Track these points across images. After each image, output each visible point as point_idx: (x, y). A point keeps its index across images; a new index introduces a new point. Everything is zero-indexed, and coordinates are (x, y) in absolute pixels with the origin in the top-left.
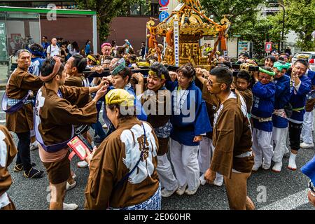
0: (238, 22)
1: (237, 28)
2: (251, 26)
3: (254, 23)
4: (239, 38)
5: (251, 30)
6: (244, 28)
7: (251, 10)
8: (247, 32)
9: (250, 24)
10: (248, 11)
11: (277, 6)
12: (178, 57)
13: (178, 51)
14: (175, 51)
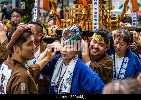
12: (97, 20)
13: (97, 13)
14: (94, 13)
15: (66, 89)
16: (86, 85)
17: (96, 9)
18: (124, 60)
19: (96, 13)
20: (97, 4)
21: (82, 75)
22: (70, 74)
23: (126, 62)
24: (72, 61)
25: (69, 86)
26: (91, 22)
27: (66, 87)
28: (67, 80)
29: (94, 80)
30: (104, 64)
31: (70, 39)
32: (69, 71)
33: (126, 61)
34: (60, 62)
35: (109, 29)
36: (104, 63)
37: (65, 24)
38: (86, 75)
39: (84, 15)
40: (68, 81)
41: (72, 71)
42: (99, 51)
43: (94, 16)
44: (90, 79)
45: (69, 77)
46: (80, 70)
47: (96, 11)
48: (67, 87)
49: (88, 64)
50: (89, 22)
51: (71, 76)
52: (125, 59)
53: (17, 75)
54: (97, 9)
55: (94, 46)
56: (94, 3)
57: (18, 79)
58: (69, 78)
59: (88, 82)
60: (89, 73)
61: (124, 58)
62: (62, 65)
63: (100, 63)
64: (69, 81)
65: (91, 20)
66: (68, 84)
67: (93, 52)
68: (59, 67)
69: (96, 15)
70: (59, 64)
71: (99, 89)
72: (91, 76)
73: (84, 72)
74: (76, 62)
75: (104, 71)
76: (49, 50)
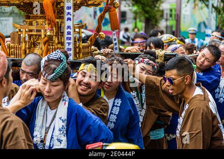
12: (72, 44)
13: (72, 33)
14: (66, 33)
15: (61, 143)
16: (86, 135)
17: (69, 27)
18: (114, 103)
19: (69, 33)
20: (71, 20)
21: (80, 121)
22: (63, 122)
23: (118, 105)
24: (61, 103)
25: (64, 139)
26: (54, 47)
27: (60, 141)
28: (60, 130)
29: (96, 127)
30: (99, 109)
31: (54, 74)
32: (60, 118)
33: (118, 103)
34: (42, 107)
35: (79, 56)
36: (99, 107)
37: (13, 50)
38: (85, 121)
39: (49, 36)
40: (61, 132)
41: (65, 117)
42: (90, 88)
43: (67, 38)
44: (91, 125)
45: (63, 126)
46: (76, 114)
47: (69, 30)
48: (62, 141)
50: (51, 47)
51: (64, 124)
52: (116, 101)
53: (7, 120)
54: (72, 28)
55: (82, 81)
56: (66, 19)
57: (10, 125)
58: (62, 128)
60: (89, 118)
61: (115, 99)
62: (47, 110)
64: (63, 132)
65: (54, 44)
66: (62, 135)
67: (82, 90)
68: (43, 114)
69: (69, 36)
70: (41, 109)
71: (104, 138)
72: (92, 121)
73: (81, 116)
74: (67, 103)
76: (27, 92)
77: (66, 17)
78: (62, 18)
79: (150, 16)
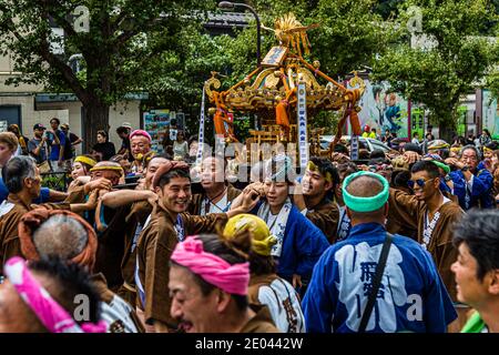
0: (139, 54)
1: (135, 71)
2: (176, 67)
3: (183, 58)
4: (143, 102)
5: (178, 78)
6: (157, 72)
7: (173, 18)
8: (167, 83)
9: (173, 59)
10: (164, 22)
11: (241, 10)
13: (306, 139)
14: (300, 139)
15: (275, 250)
17: (302, 132)
20: (304, 125)
22: (281, 229)
24: (284, 209)
29: (316, 239)
32: (280, 225)
34: (264, 210)
41: (284, 224)
43: (301, 143)
45: (280, 233)
47: (302, 135)
48: (277, 248)
49: (304, 212)
54: (305, 133)
56: (299, 124)
58: (279, 235)
59: (307, 241)
62: (268, 214)
63: (322, 212)
64: (280, 239)
68: (264, 218)
70: (263, 213)
74: (289, 210)
75: (327, 225)
76: (247, 196)
77: (299, 122)
78: (296, 123)
79: (446, 120)
